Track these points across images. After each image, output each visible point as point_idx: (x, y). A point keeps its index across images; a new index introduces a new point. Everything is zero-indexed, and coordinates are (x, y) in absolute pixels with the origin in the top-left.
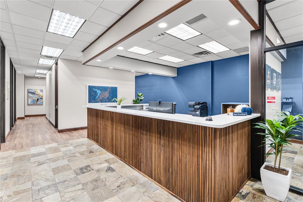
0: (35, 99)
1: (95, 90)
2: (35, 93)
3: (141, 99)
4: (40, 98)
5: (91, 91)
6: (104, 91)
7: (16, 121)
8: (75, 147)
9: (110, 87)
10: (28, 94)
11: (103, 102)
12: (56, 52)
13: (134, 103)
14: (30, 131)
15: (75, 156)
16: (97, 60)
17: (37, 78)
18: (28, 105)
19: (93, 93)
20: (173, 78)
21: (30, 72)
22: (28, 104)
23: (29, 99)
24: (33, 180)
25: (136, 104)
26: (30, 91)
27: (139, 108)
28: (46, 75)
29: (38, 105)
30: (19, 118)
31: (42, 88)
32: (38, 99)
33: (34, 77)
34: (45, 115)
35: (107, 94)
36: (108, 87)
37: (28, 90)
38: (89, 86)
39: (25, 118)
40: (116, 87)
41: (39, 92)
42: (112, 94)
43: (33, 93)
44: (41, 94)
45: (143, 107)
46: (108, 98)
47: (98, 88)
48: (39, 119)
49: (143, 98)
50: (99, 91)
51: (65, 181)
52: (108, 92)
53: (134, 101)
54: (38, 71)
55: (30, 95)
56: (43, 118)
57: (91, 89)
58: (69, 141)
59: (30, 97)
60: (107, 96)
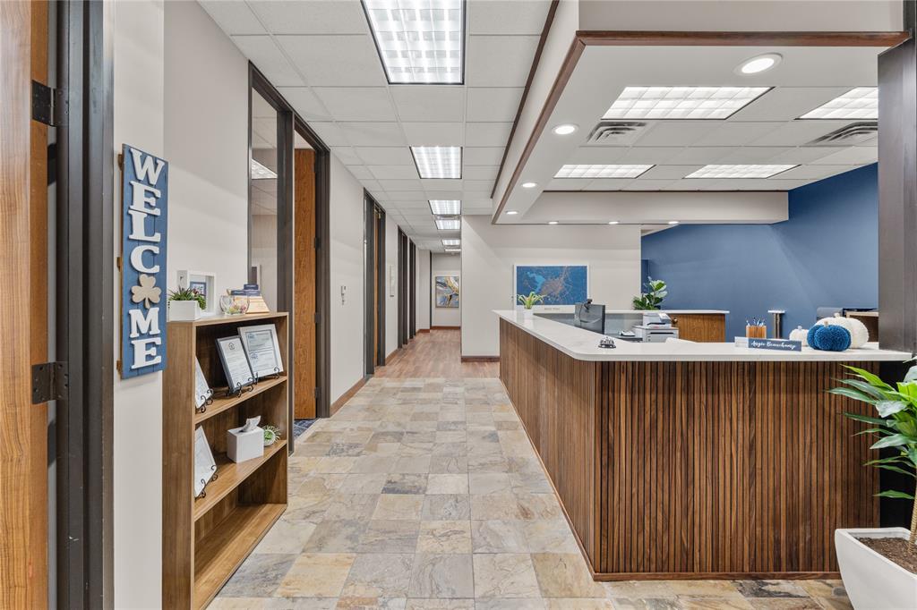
1: (531, 276)
3: (659, 296)
8: (468, 390)
9: (568, 267)
11: (550, 304)
12: (454, 207)
13: (636, 309)
16: (509, 213)
18: (437, 307)
19: (526, 283)
20: (776, 225)
21: (435, 245)
24: (384, 420)
25: (641, 309)
32: (451, 296)
35: (559, 285)
40: (582, 267)
43: (444, 285)
44: (456, 285)
45: (642, 318)
46: (561, 295)
47: (539, 270)
49: (665, 293)
50: (541, 277)
51: (416, 433)
52: (562, 278)
53: (636, 301)
54: (446, 242)
57: (522, 271)
59: (440, 292)
60: (560, 288)
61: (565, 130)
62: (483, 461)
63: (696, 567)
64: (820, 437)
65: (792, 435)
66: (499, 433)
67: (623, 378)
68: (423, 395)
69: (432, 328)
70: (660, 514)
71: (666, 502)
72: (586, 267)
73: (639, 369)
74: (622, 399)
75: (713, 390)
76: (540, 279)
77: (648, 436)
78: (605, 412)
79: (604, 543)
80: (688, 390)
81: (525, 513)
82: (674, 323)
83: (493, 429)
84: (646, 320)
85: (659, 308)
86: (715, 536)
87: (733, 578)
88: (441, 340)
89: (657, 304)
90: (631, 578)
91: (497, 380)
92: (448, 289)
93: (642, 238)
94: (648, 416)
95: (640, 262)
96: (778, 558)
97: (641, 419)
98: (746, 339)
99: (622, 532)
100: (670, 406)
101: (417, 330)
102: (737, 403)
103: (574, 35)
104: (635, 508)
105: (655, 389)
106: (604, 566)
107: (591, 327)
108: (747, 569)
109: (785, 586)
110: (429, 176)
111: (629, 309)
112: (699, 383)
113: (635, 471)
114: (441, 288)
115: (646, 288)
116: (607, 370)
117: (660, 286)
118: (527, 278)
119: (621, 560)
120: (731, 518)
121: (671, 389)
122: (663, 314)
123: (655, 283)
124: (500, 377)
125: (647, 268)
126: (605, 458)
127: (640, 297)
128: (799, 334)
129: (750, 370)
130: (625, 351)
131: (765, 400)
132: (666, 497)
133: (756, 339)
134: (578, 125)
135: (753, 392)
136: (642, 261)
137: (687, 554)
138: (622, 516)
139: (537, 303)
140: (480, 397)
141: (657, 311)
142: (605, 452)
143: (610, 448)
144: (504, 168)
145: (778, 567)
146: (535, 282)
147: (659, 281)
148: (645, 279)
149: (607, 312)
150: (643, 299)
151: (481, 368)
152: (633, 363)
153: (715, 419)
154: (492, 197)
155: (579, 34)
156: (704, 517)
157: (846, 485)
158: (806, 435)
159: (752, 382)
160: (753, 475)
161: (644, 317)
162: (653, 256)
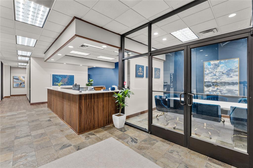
0: (19, 83)
1: (57, 77)
2: (19, 79)
4: (23, 83)
5: (54, 78)
6: (64, 78)
7: (3, 99)
10: (13, 79)
14: (11, 104)
15: (34, 116)
17: (21, 68)
19: (56, 79)
22: (13, 87)
23: (14, 83)
26: (15, 78)
27: (85, 89)
28: (26, 66)
29: (21, 87)
30: (6, 97)
31: (24, 75)
32: (21, 84)
33: (18, 67)
34: (26, 95)
35: (66, 80)
36: (67, 75)
37: (13, 77)
38: (53, 75)
39: (11, 97)
41: (22, 78)
42: (70, 80)
43: (18, 79)
46: (67, 83)
47: (60, 76)
48: (21, 97)
49: (93, 82)
52: (67, 78)
53: (86, 84)
55: (15, 80)
56: (24, 97)
57: (54, 76)
58: (34, 109)
59: (15, 82)
61: (71, 47)
62: (47, 126)
63: (95, 127)
64: (112, 103)
65: (108, 104)
66: (51, 119)
67: (83, 97)
68: (18, 116)
69: (11, 96)
70: (89, 120)
71: (91, 118)
72: (74, 75)
73: (86, 95)
74: (83, 101)
75: (98, 98)
76: (60, 78)
77: (87, 107)
78: (80, 104)
79: (80, 128)
80: (94, 98)
81: (62, 131)
82: (95, 89)
83: (49, 119)
84: (89, 89)
85: (92, 86)
86: (98, 122)
87: (100, 127)
88: (17, 99)
89: (91, 85)
90: (85, 132)
91: (47, 108)
92: (20, 81)
93: (88, 69)
94: (88, 103)
95: (87, 75)
96: (107, 123)
97: (86, 104)
98: (103, 90)
99: (83, 125)
100: (91, 101)
101: (4, 97)
102: (101, 100)
103: (74, 35)
104: (85, 120)
105: (89, 99)
106: (80, 132)
107: (77, 89)
108: (102, 125)
109: (107, 126)
110: (20, 44)
111: (85, 86)
112: (96, 97)
113: (85, 113)
114: (16, 80)
115: (89, 81)
116: (80, 96)
117: (92, 81)
118: (56, 78)
119: (83, 130)
120: (100, 118)
121: (91, 99)
122: (92, 87)
123: (91, 80)
124: (48, 107)
125: (89, 76)
126: (80, 112)
127: (87, 83)
128: (110, 89)
129: (103, 94)
130: (84, 92)
131: (105, 99)
132: (91, 117)
133: (104, 90)
134: (74, 47)
135: (103, 98)
136: (88, 74)
137: (94, 126)
138: (83, 122)
139: (62, 85)
140: (42, 113)
141: (91, 86)
142: (80, 111)
143: (81, 110)
144: (51, 47)
145: (107, 124)
146: (59, 79)
147: (92, 80)
148: (89, 79)
149: (80, 87)
150: (88, 84)
151: (39, 106)
152: (85, 94)
153: (98, 103)
154: (45, 53)
155: (76, 35)
156: (96, 119)
157: (115, 110)
158: (110, 103)
159: (103, 96)
160: (103, 111)
161: (88, 88)
162: (90, 73)
